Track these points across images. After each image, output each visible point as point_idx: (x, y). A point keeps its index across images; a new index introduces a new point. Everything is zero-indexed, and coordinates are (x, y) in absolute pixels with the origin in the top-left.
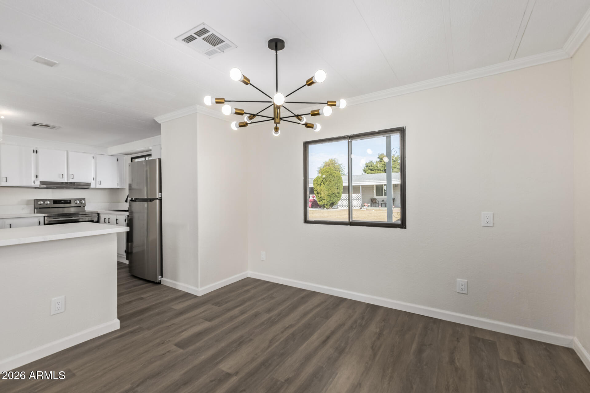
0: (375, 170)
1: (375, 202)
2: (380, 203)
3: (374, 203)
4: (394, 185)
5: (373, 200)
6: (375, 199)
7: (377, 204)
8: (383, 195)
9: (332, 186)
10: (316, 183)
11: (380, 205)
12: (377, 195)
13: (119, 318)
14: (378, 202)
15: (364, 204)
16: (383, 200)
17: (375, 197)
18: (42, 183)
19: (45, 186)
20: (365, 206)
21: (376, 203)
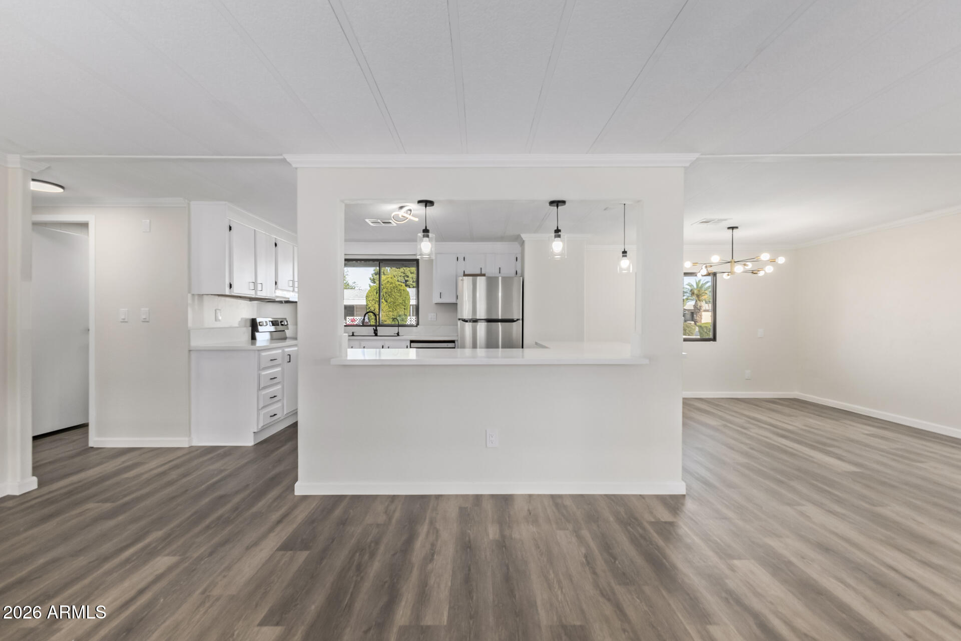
9: (398, 305)
10: (373, 300)
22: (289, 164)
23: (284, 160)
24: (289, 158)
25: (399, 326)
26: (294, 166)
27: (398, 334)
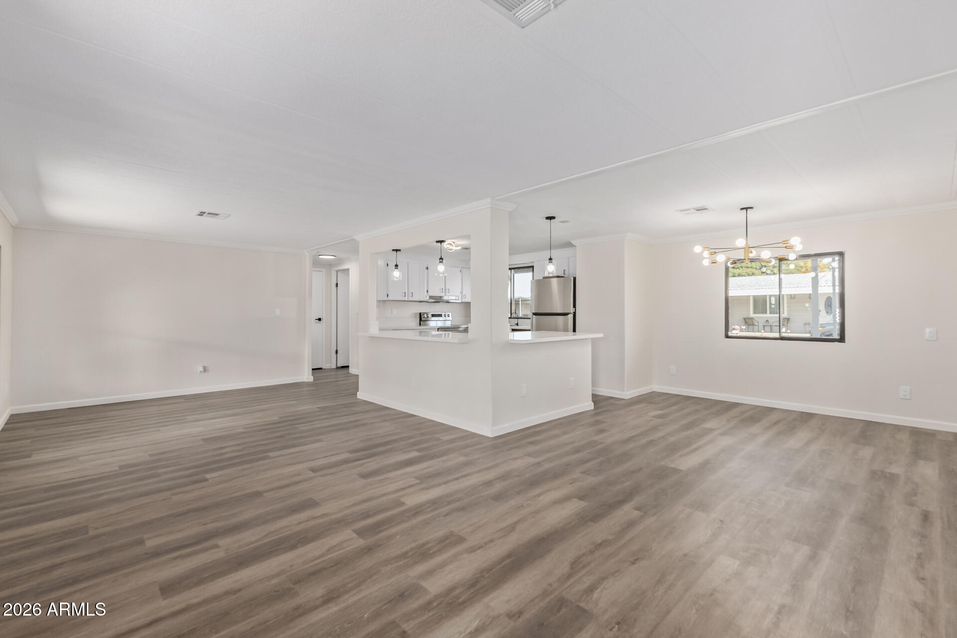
0: (742, 267)
1: (751, 323)
2: (761, 325)
3: (750, 325)
4: (789, 297)
5: (747, 320)
6: (752, 319)
7: (755, 327)
8: (766, 313)
11: (761, 328)
12: (755, 313)
13: (593, 401)
14: (757, 324)
15: (733, 327)
16: (767, 321)
17: (752, 315)
18: (431, 297)
19: (434, 301)
20: (734, 329)
21: (753, 325)
22: (356, 240)
23: (354, 239)
24: (355, 238)
25: (518, 318)
26: (358, 240)
27: (517, 324)
